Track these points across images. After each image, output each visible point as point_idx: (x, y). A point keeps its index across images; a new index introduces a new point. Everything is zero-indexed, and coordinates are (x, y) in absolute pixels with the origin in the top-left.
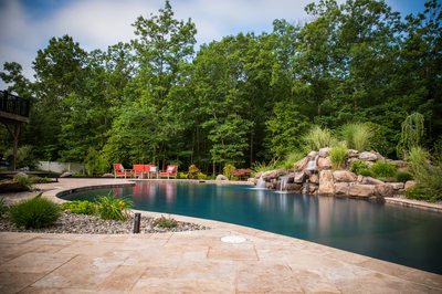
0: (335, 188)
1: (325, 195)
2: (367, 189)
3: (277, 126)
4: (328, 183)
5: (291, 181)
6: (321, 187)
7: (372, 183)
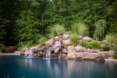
0: (76, 55)
1: (70, 59)
2: (94, 55)
3: (23, 23)
4: (73, 53)
5: (53, 52)
6: (69, 55)
7: (96, 52)
